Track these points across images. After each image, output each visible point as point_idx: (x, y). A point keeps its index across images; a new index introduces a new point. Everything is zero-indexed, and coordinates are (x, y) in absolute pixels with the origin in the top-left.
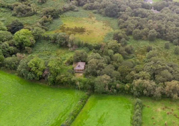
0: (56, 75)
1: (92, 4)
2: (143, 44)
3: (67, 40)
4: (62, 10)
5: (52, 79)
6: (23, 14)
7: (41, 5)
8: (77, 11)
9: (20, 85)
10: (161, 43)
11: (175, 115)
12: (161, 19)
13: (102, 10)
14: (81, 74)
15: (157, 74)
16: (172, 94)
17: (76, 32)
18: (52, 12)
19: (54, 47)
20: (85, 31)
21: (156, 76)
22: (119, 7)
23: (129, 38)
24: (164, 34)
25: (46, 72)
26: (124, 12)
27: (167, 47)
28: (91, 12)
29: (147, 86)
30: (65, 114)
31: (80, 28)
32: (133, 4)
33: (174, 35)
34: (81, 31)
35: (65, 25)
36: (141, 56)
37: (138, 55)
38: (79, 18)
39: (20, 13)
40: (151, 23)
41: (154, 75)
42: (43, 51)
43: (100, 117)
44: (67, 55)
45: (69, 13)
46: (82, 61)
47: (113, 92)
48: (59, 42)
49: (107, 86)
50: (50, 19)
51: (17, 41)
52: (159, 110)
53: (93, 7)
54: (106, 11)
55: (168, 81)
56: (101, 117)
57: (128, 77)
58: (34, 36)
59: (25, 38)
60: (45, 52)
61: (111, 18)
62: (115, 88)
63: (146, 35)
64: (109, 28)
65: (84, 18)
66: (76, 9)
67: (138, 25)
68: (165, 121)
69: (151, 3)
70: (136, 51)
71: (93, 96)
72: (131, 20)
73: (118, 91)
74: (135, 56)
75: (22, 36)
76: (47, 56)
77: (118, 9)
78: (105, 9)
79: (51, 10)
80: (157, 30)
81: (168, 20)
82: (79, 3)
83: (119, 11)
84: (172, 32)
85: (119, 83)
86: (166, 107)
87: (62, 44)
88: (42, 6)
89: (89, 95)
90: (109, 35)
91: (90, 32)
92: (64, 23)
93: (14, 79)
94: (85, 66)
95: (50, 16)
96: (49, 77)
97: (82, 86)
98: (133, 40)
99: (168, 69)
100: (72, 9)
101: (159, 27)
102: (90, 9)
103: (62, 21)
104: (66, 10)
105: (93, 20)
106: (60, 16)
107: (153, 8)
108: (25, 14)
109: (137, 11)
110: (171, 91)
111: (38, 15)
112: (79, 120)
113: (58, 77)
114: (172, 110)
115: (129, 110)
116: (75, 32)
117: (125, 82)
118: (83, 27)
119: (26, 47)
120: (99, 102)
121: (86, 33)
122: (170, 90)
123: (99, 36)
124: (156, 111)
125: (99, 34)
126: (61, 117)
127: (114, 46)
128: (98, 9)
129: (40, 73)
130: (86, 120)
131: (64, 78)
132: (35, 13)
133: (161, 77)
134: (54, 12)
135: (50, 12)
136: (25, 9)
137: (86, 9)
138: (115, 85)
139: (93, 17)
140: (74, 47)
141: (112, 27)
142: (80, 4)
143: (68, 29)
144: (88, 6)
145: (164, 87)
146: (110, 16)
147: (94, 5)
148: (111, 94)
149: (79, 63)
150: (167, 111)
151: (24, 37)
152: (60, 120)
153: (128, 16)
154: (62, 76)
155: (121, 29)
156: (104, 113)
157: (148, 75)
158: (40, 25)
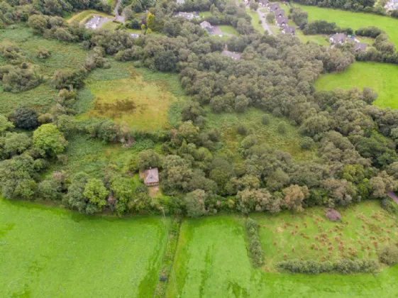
0: (128, 201)
1: (129, 50)
2: (230, 120)
3: (118, 133)
4: (86, 71)
5: (123, 209)
6: (22, 87)
7: (44, 62)
8: (109, 67)
9: (75, 223)
10: (256, 116)
11: (302, 234)
12: (249, 73)
13: (148, 61)
14: (157, 189)
15: (266, 176)
16: (295, 206)
17: (122, 110)
18: (73, 78)
19: (98, 144)
20: (134, 108)
21: (265, 178)
22: (177, 53)
23: (206, 112)
24: (258, 100)
25: (110, 199)
26: (186, 63)
27: (265, 123)
28: (132, 67)
29: (261, 201)
30: (156, 258)
31: (125, 102)
32: (197, 45)
33: (273, 101)
34: (128, 107)
35: (99, 99)
36: (232, 143)
37: (227, 142)
38: (116, 81)
39: (16, 85)
40: (235, 83)
41: (262, 177)
42: (84, 155)
43: (205, 254)
44: (122, 156)
45: (97, 74)
46: (153, 168)
47: (212, 212)
48: (104, 138)
49: (204, 207)
50: (74, 93)
51: (41, 148)
52: (280, 229)
53: (133, 56)
54: (157, 62)
55: (285, 186)
56: (207, 254)
57: (229, 186)
58: (62, 133)
59: (53, 142)
60: (87, 156)
61: (166, 74)
62: (215, 207)
63: (232, 103)
64: (168, 94)
65: (124, 81)
66: (106, 65)
67: (215, 87)
68: (291, 245)
69: (221, 36)
70: (222, 134)
71: (186, 222)
72: (203, 80)
73: (219, 210)
74: (223, 144)
75: (48, 138)
76: (93, 163)
77: (175, 57)
78: (153, 59)
79: (70, 76)
80: (247, 94)
81: (259, 75)
82: (106, 50)
83: (178, 61)
84: (270, 96)
85: (218, 199)
86: (288, 224)
87: (111, 140)
88: (47, 64)
89: (180, 223)
90: (173, 108)
91: (143, 108)
92: (97, 96)
93: (62, 215)
94: (159, 176)
95: (71, 86)
96: (117, 207)
97: (167, 210)
98: (213, 115)
99: (280, 166)
100: (99, 65)
101: (249, 89)
102: (127, 60)
103: (93, 92)
104: (91, 69)
105: (141, 82)
106: (85, 81)
107: (226, 46)
108: (24, 85)
109: (208, 60)
110: (293, 202)
111: (48, 84)
112: (179, 265)
113: (131, 205)
114: (297, 227)
115: (240, 236)
116: (120, 112)
117: (224, 194)
118: (130, 100)
119: (59, 156)
120: (197, 231)
121: (137, 111)
122: (291, 200)
123: (159, 113)
124: (276, 231)
125: (157, 110)
126: (154, 264)
127: (192, 134)
128: (141, 59)
129: (103, 203)
130: (188, 261)
131: (140, 204)
132: (40, 82)
133: (276, 182)
134: (76, 79)
135: (69, 78)
136: (23, 77)
137: (120, 60)
138: (214, 203)
139: (138, 75)
140: (130, 142)
141: (172, 92)
142: (109, 51)
143: (107, 107)
144: (123, 56)
145: (283, 199)
146: (164, 71)
147: (134, 52)
148: (209, 216)
149: (149, 171)
150: (290, 229)
151: (52, 139)
152: (154, 269)
153: (196, 70)
154: (135, 201)
155: (188, 94)
156: (208, 247)
157: (256, 180)
158: (63, 109)
